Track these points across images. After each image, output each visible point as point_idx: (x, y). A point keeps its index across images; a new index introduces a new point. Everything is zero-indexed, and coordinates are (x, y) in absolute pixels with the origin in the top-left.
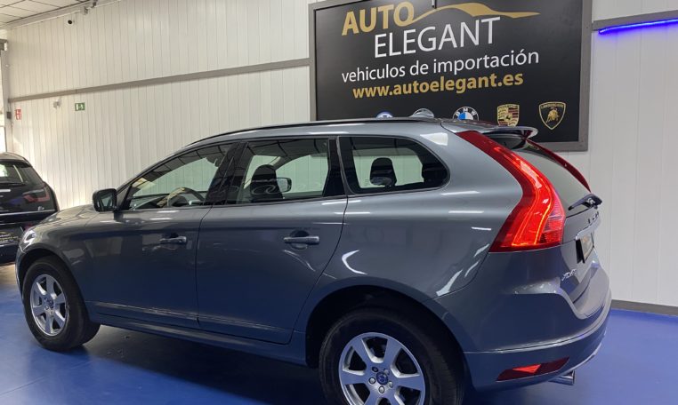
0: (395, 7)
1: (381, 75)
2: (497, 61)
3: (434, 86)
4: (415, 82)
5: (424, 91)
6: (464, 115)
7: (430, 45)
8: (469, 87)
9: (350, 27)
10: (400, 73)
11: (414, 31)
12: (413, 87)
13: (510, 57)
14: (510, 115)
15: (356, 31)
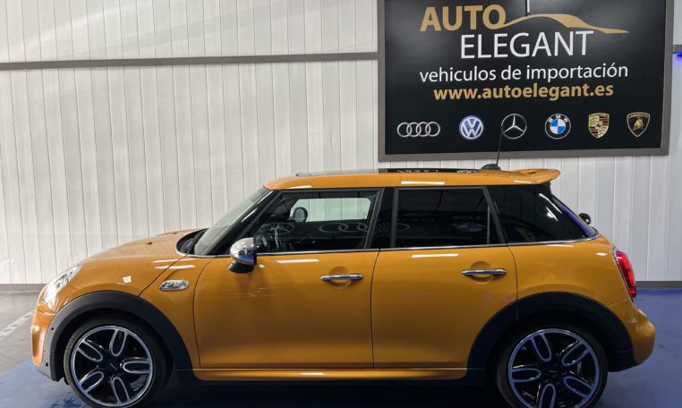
0: (484, 8)
1: (468, 77)
2: (590, 72)
3: (527, 92)
4: (507, 87)
5: (516, 97)
6: (557, 121)
7: (523, 51)
8: (563, 95)
9: (431, 23)
10: (490, 76)
11: (506, 35)
12: (504, 92)
13: (602, 70)
14: (601, 123)
15: (438, 28)
